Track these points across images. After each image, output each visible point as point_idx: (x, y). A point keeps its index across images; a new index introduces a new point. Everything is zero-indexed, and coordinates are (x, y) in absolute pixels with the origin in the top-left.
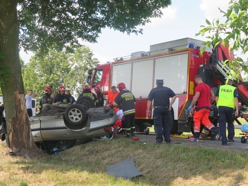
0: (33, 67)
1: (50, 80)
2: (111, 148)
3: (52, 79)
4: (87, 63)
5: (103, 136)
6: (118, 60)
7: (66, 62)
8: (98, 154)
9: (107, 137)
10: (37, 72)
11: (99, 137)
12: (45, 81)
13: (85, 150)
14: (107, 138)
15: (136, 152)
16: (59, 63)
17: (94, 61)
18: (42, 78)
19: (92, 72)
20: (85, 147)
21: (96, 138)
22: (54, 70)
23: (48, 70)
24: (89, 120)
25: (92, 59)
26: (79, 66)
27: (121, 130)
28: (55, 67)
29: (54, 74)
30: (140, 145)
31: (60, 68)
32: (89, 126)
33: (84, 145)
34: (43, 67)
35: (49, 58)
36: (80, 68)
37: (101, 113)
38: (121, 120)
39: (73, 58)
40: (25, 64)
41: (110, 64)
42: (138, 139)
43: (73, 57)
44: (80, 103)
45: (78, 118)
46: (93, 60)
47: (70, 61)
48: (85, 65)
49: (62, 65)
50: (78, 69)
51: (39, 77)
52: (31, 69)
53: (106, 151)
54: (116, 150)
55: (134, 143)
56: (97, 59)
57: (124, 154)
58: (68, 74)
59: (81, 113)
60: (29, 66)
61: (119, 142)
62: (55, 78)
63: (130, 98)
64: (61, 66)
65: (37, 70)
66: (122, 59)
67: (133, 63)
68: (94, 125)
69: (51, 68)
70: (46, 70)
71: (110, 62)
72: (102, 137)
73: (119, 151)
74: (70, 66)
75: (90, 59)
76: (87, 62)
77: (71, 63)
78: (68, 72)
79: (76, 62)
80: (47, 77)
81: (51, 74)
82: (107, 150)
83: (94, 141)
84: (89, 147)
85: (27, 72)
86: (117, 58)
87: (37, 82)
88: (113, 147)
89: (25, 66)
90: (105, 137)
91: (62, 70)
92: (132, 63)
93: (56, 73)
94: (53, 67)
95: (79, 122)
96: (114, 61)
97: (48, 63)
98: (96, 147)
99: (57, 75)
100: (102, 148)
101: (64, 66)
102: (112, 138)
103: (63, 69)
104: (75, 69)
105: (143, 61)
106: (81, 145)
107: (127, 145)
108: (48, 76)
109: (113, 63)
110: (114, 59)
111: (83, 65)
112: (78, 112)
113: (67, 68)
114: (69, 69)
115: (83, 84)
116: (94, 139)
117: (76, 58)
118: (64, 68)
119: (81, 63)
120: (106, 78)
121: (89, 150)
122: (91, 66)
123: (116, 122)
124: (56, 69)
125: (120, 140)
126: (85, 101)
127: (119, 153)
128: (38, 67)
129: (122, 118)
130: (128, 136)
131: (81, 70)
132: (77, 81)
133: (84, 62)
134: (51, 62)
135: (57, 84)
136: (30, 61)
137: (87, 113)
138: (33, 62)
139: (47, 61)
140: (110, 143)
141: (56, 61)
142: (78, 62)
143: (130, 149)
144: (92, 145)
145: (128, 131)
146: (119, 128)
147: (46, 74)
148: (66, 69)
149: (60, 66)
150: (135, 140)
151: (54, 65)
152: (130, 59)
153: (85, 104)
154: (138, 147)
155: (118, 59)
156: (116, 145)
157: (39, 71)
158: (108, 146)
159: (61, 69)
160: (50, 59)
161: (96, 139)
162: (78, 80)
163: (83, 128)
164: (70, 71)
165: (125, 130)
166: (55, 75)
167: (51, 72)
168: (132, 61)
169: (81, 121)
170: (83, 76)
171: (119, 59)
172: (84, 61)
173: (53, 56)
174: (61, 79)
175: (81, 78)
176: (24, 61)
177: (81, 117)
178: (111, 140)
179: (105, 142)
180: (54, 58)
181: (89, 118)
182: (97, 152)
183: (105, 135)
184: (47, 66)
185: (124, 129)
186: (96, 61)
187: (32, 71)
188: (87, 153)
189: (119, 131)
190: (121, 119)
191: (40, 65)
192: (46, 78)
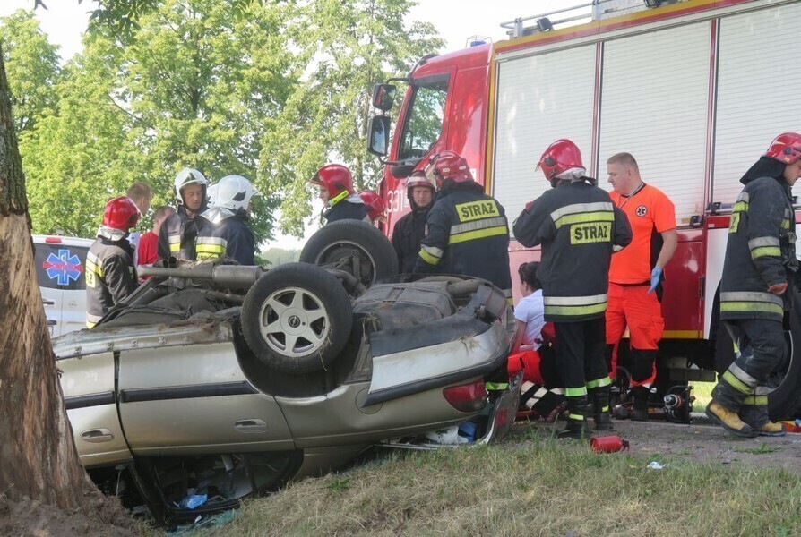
0: (103, 74)
1: (189, 142)
2: (478, 492)
3: (203, 136)
4: (382, 51)
5: (442, 430)
6: (528, 32)
7: (272, 47)
8: (412, 524)
9: (461, 433)
10: (120, 103)
11: (417, 435)
12: (163, 150)
13: (346, 501)
14: (465, 440)
15: (608, 513)
16: (237, 55)
17: (415, 37)
18: (150, 132)
19: (392, 94)
20: (344, 488)
21: (403, 441)
22: (211, 91)
23: (178, 92)
24: (364, 349)
25: (406, 29)
26: (336, 67)
27: (541, 400)
28: (219, 75)
29: (213, 110)
30: (632, 472)
31: (240, 78)
32: (369, 378)
33: (344, 477)
34: (154, 77)
35: (183, 30)
36: (345, 77)
37: (430, 310)
38: (536, 347)
39: (305, 26)
40: (62, 64)
41: (485, 54)
42: (626, 444)
43: (304, 18)
44: (324, 260)
45: (309, 334)
46: (411, 32)
47: (290, 41)
48: (368, 61)
49: (250, 61)
50: (331, 80)
51: (135, 126)
52: (92, 86)
53: (451, 506)
54: (506, 501)
55: (599, 464)
56: (429, 29)
57: (545, 522)
58: (282, 109)
59: (321, 312)
60: (80, 73)
61: (522, 459)
62: (218, 131)
63: (593, 233)
64: (248, 67)
65: (121, 91)
66: (545, 24)
67: (604, 41)
68: (389, 371)
69: (193, 81)
70: (169, 94)
71: (488, 41)
72: (434, 437)
73: (520, 508)
74: (292, 66)
75: (396, 26)
76: (382, 41)
77: (293, 49)
78: (282, 98)
79: (320, 44)
80: (176, 130)
81: (195, 108)
82: (458, 500)
83: (395, 458)
84: (369, 484)
85: (71, 103)
86: (519, 21)
87: (121, 153)
88: (490, 485)
89: (65, 72)
90: (452, 436)
91: (254, 89)
92: (600, 44)
93: (219, 106)
94: (207, 73)
95: (313, 359)
96: (507, 38)
97: (179, 56)
98: (401, 489)
99: (229, 116)
100: (435, 491)
101: (264, 69)
102: (487, 440)
103: (257, 84)
104: (318, 83)
105: (655, 30)
106: (329, 476)
107: (564, 476)
108: (181, 124)
109: (502, 48)
110: (502, 26)
111: (359, 62)
112: (309, 304)
113: (280, 77)
114: (287, 84)
115: (360, 158)
116: (394, 444)
117: (321, 25)
118: (259, 81)
119: (348, 51)
120: (469, 122)
121: (366, 502)
122: (400, 65)
123: (507, 354)
124: (219, 84)
125: (526, 447)
126: (345, 245)
127: (519, 520)
128: (127, 74)
129: (540, 337)
130: (573, 430)
131: (346, 85)
132: (327, 143)
133: (362, 42)
134: (196, 47)
135: (225, 160)
136: (84, 47)
137: (357, 310)
138: (100, 53)
139: (173, 43)
140: (474, 468)
141: (217, 42)
142: (335, 45)
143: (577, 495)
144: (384, 478)
145: (574, 404)
146: (527, 386)
147: (168, 114)
148: (270, 84)
149: (240, 68)
150: (609, 452)
151: (212, 60)
152: (589, 20)
153: (350, 264)
154: (621, 484)
155: (526, 24)
156: (507, 477)
157: (136, 94)
158: (464, 481)
159: (247, 86)
160: (187, 35)
161: (408, 446)
162: (337, 140)
163: (334, 387)
164: (293, 90)
165: (563, 397)
166: (216, 118)
167: (196, 100)
168: (599, 31)
169: (326, 350)
170: (359, 121)
171: (532, 23)
172: (366, 36)
173: (204, 19)
174: (249, 136)
175: (352, 131)
176: (58, 47)
177: (325, 332)
178: (483, 449)
179: (448, 462)
180: (208, 24)
181: (364, 338)
182: (409, 513)
183: (453, 424)
184: (172, 68)
185: (557, 391)
186: (427, 38)
187: (96, 95)
188: (357, 519)
189: (531, 402)
190: (538, 341)
191: (139, 66)
192: (168, 134)
